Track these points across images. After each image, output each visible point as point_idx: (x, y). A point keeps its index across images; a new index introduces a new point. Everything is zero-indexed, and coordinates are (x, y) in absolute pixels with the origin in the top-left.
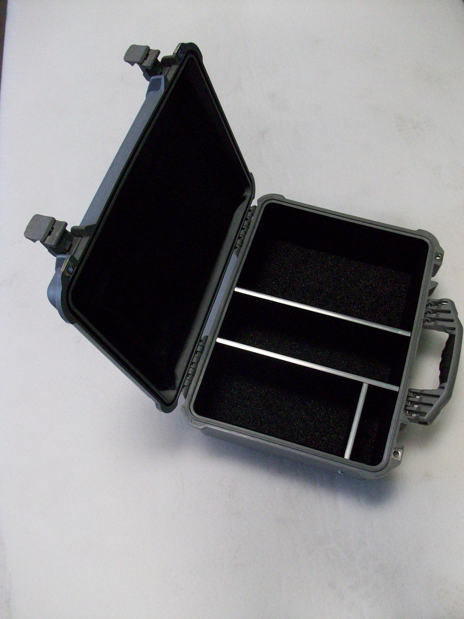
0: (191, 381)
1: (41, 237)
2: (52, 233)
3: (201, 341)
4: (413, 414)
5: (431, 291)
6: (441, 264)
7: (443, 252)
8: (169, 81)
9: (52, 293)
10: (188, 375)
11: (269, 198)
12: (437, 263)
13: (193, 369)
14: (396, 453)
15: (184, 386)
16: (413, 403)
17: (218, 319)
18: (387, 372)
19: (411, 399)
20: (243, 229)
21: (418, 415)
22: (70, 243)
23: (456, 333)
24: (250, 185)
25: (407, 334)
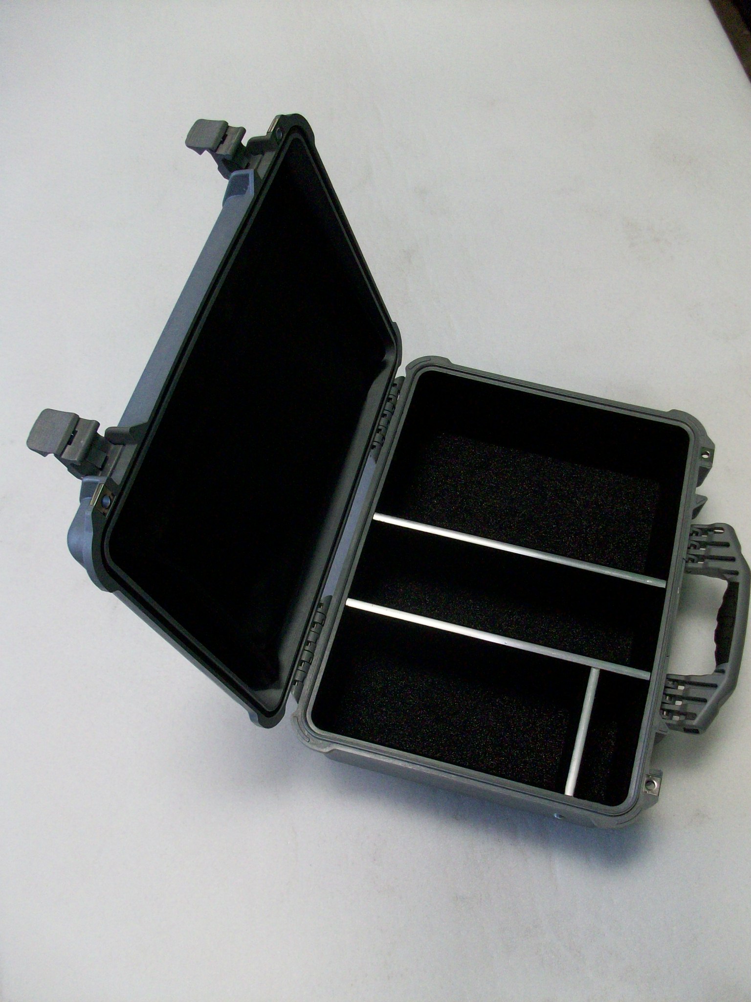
0: (306, 673)
1: (56, 447)
2: (75, 440)
3: (320, 605)
4: (674, 716)
5: (696, 512)
6: (711, 466)
7: (713, 445)
8: (262, 178)
9: (75, 540)
10: (301, 662)
11: (426, 363)
12: (706, 465)
13: (310, 653)
14: (649, 782)
15: (294, 682)
16: (674, 698)
17: (347, 566)
18: (627, 645)
19: (669, 691)
20: (383, 415)
21: (683, 718)
22: (105, 454)
23: (740, 579)
24: (393, 343)
25: (661, 584)
